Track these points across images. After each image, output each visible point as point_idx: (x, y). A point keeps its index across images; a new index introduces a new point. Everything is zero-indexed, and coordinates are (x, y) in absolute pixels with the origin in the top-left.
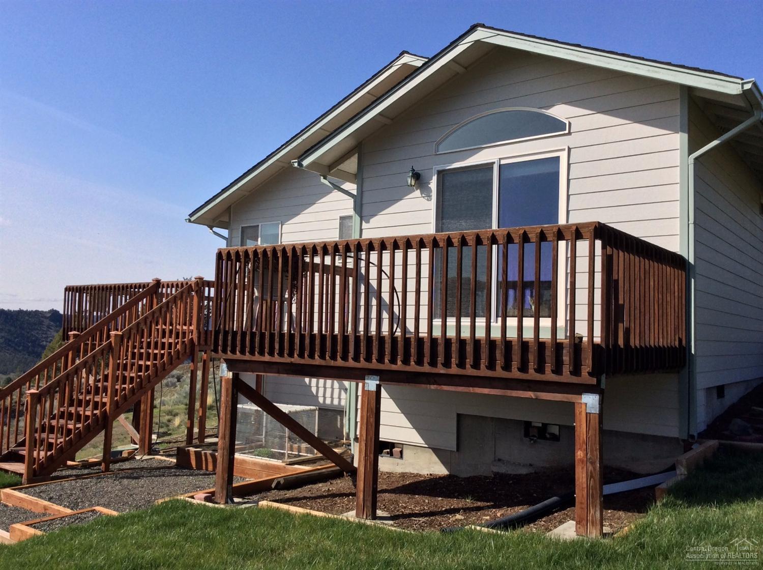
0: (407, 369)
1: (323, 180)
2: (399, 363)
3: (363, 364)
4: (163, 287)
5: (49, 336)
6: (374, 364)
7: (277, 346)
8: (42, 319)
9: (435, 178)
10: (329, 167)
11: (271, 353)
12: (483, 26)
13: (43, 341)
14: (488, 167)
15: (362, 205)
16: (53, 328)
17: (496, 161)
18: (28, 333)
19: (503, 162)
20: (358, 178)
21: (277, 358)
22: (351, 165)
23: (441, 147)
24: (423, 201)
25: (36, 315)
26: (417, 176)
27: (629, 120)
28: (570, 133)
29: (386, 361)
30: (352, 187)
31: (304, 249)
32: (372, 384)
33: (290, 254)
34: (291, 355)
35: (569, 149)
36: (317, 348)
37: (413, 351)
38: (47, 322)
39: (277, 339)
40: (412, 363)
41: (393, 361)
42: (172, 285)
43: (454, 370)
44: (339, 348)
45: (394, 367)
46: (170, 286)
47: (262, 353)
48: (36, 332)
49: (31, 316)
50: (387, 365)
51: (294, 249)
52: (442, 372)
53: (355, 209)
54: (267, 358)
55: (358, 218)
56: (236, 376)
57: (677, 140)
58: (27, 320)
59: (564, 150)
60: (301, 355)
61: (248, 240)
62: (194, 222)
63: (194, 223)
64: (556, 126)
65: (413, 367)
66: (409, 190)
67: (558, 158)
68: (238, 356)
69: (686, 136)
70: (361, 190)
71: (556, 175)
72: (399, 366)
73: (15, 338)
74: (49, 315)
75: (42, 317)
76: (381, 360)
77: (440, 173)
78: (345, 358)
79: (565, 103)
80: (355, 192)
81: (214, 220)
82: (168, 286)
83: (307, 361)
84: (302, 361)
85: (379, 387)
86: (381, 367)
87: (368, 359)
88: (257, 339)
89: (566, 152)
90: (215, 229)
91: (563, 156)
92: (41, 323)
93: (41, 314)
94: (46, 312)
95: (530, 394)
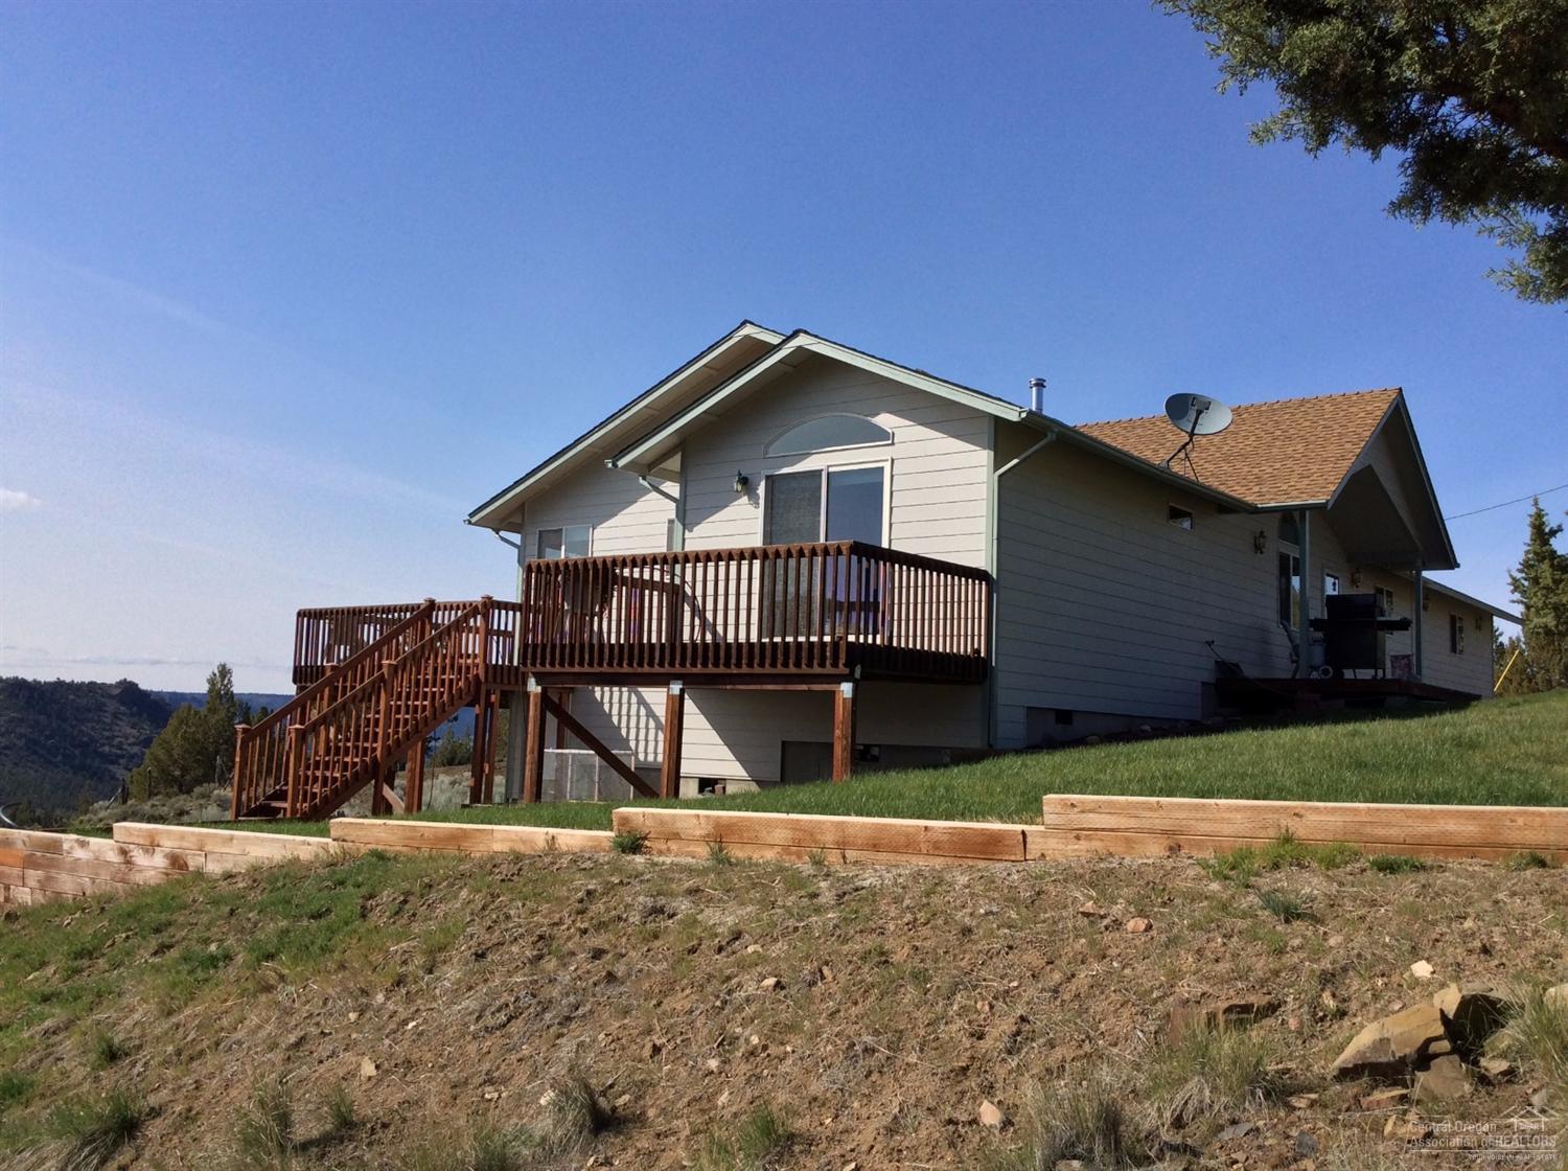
0: (706, 671)
1: (641, 481)
2: (699, 666)
3: (667, 669)
4: (439, 609)
5: (116, 734)
6: (678, 669)
7: (587, 657)
8: (103, 700)
9: (763, 484)
10: (650, 468)
11: (581, 664)
12: (806, 332)
13: (103, 745)
14: (816, 474)
15: (685, 511)
16: (124, 718)
17: (823, 467)
18: (73, 727)
19: (831, 470)
20: (682, 477)
21: (586, 669)
22: (674, 463)
23: (771, 449)
24: (751, 508)
25: (90, 691)
26: (744, 481)
27: (944, 433)
28: (893, 444)
29: (688, 665)
30: (673, 488)
31: (614, 561)
32: (676, 688)
33: (600, 567)
34: (600, 664)
35: (893, 460)
36: (626, 656)
37: (711, 654)
38: (111, 706)
39: (587, 650)
40: (710, 665)
41: (694, 665)
42: (451, 606)
43: (745, 669)
44: (646, 655)
45: (694, 670)
46: (448, 607)
47: (571, 664)
48: (89, 725)
49: (79, 694)
50: (688, 669)
51: (604, 561)
52: (735, 672)
53: (677, 516)
54: (577, 669)
55: (680, 527)
56: (544, 690)
57: (984, 456)
58: (73, 700)
59: (887, 460)
60: (610, 664)
61: (547, 550)
62: (475, 524)
63: (479, 525)
64: (882, 435)
65: (711, 669)
66: (736, 496)
67: (882, 468)
68: (548, 668)
69: (992, 453)
70: (684, 492)
71: (881, 485)
72: (699, 669)
73: (48, 738)
74: (117, 692)
75: (103, 696)
76: (683, 664)
77: (768, 478)
78: (651, 664)
79: (890, 412)
80: (677, 495)
81: (502, 520)
82: (445, 609)
83: (616, 669)
84: (610, 670)
85: (682, 691)
86: (684, 671)
87: (672, 664)
88: (567, 650)
89: (890, 462)
90: (502, 533)
91: (887, 466)
92: (100, 708)
93: (100, 688)
94: (111, 686)
95: (804, 687)
